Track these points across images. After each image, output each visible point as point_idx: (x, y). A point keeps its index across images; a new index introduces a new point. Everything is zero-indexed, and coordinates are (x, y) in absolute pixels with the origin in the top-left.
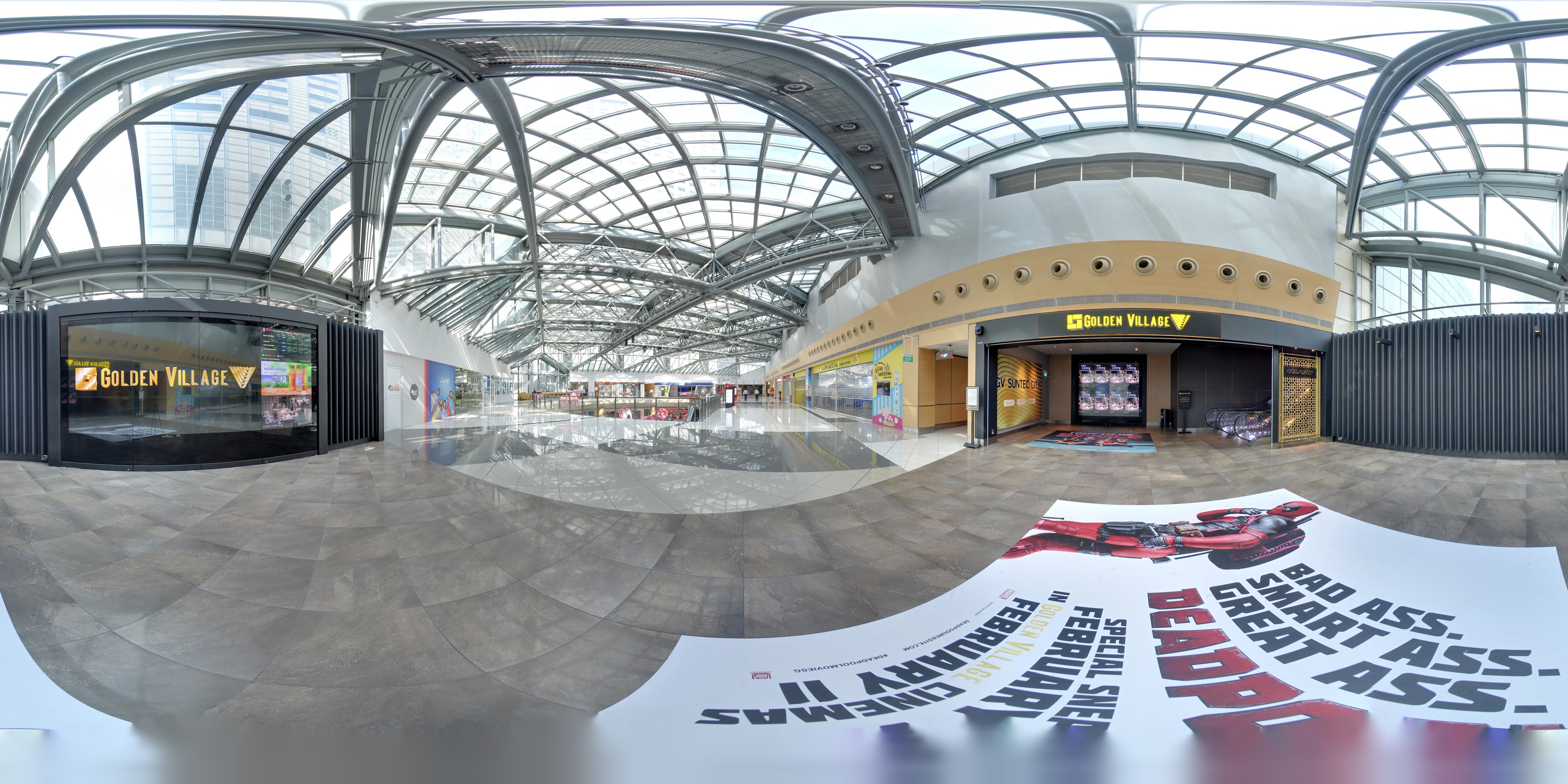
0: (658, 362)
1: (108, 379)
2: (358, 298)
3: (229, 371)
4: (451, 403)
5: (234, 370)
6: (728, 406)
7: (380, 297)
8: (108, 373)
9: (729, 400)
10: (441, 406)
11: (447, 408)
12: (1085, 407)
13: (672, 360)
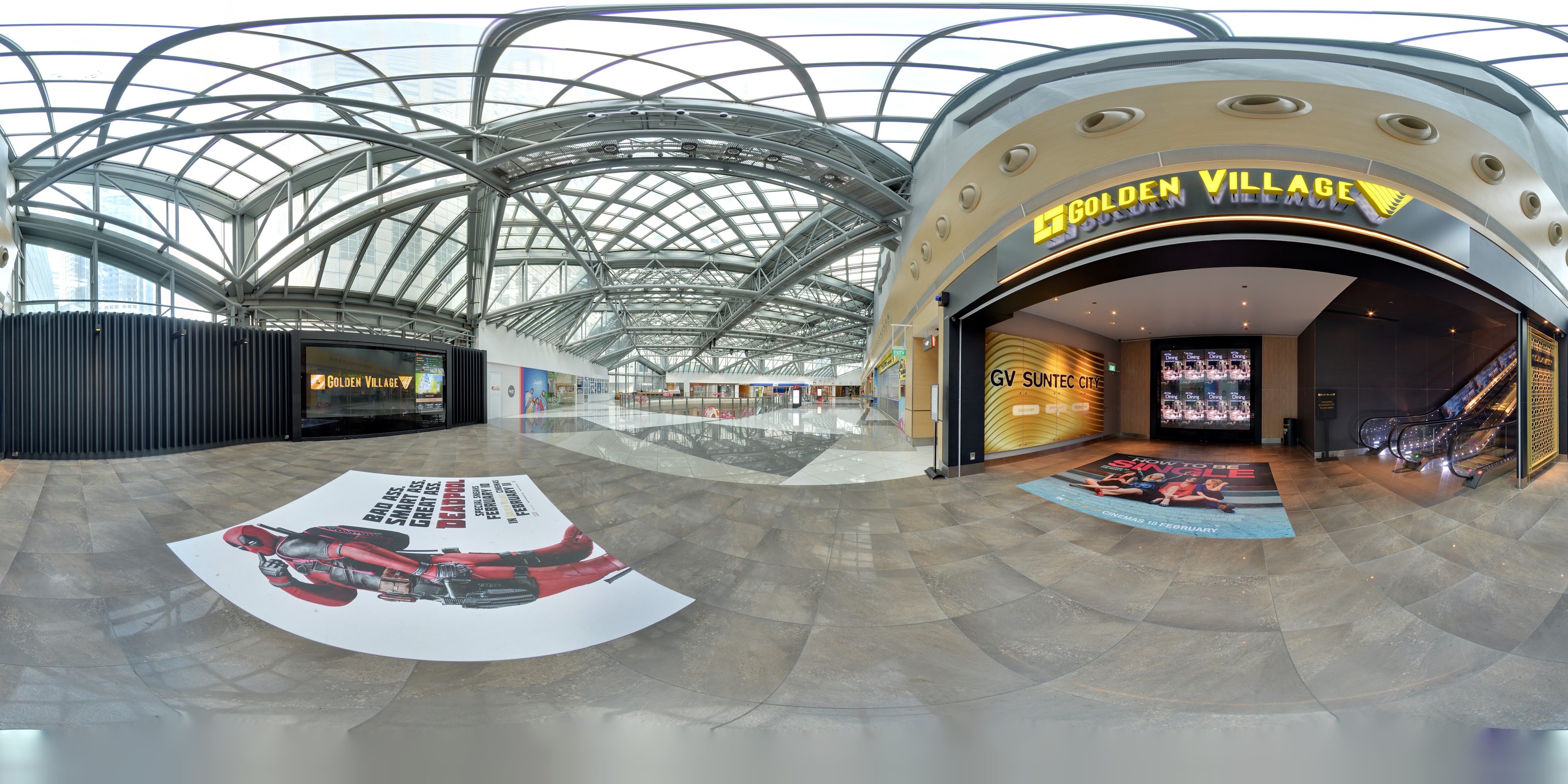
0: (751, 364)
1: (332, 382)
2: (470, 326)
3: (399, 379)
4: (543, 400)
5: (401, 378)
6: (795, 406)
7: (485, 324)
8: (332, 379)
9: (796, 401)
10: (534, 402)
11: (540, 404)
12: (1169, 414)
13: (766, 362)
